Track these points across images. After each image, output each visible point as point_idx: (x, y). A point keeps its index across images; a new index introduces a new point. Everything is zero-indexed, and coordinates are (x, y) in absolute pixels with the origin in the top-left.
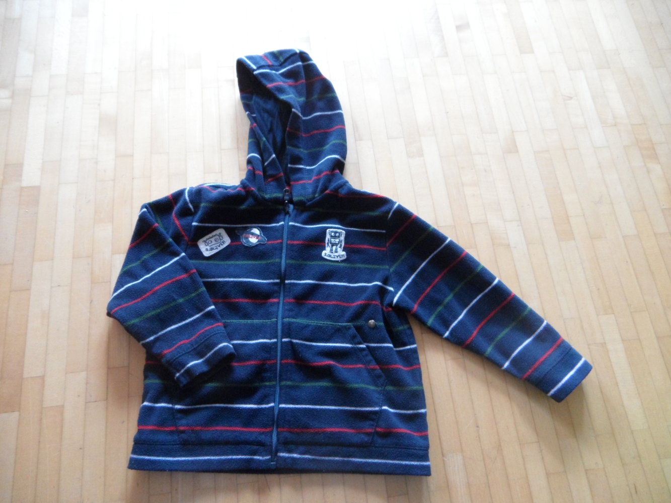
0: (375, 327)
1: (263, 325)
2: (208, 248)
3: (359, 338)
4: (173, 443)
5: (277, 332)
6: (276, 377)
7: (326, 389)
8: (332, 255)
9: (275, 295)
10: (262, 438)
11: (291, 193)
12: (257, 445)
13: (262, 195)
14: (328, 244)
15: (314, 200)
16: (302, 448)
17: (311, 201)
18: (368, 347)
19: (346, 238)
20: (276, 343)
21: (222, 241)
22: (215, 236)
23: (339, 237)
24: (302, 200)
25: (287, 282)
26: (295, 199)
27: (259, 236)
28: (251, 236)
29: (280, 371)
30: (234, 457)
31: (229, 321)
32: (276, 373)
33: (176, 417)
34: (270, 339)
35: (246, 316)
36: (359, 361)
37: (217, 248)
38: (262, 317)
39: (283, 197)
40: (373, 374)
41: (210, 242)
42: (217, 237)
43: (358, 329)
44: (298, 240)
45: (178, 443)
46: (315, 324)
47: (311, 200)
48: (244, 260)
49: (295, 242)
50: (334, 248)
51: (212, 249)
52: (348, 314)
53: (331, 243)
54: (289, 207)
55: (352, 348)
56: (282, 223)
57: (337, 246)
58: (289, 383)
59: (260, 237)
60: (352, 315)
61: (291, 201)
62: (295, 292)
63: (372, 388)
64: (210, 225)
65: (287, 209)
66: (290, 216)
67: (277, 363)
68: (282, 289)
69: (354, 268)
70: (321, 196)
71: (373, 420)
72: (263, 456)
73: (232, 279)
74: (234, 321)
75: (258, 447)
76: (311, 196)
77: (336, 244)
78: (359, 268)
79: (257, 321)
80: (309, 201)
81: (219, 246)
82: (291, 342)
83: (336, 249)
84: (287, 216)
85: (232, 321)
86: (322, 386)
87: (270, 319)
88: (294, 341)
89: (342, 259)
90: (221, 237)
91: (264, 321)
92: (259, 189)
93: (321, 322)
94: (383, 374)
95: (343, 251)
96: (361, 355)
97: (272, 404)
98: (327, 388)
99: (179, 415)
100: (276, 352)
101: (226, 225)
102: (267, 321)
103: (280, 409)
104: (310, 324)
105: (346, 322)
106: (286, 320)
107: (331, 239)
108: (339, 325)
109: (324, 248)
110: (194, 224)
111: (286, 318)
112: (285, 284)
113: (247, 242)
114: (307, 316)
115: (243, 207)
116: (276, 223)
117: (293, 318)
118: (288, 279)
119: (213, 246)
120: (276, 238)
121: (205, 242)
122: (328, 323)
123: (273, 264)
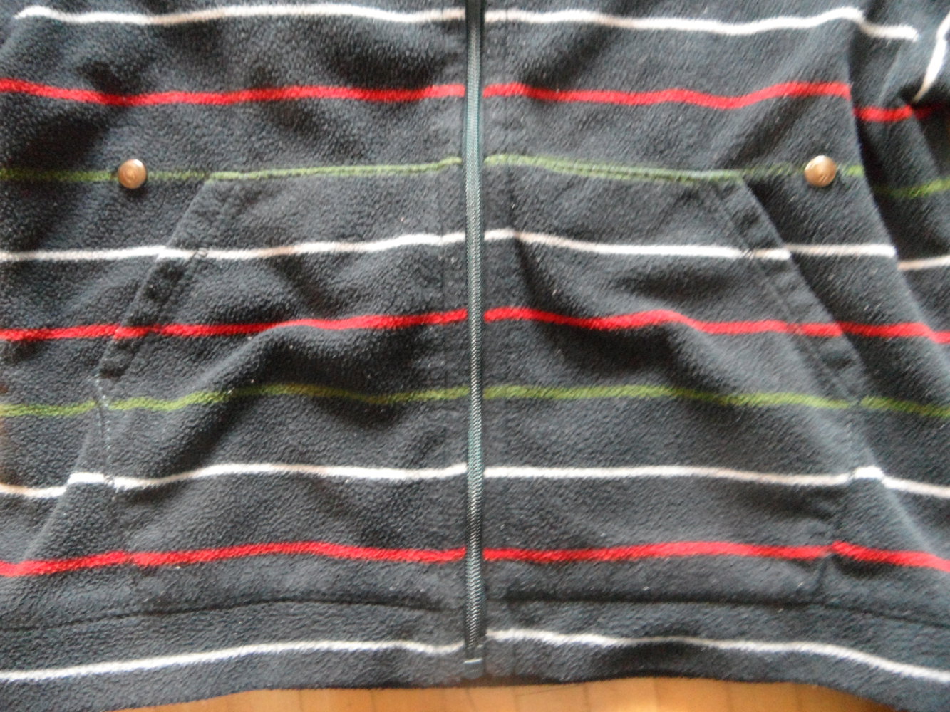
0: (835, 185)
1: (412, 184)
3: (766, 227)
4: (118, 611)
5: (462, 205)
6: (468, 372)
7: (648, 409)
9: (450, 70)
10: (429, 583)
12: (412, 608)
16: (573, 611)
18: (797, 258)
20: (461, 248)
25: (491, 16)
29: (482, 352)
30: (338, 645)
31: (283, 172)
32: (468, 356)
33: (123, 519)
34: (441, 232)
35: (346, 150)
36: (764, 305)
38: (405, 154)
40: (816, 356)
43: (762, 190)
45: (136, 609)
46: (603, 176)
52: (727, 137)
55: (741, 262)
58: (515, 391)
60: (742, 140)
62: (524, 54)
63: (815, 402)
67: (467, 320)
68: (474, 43)
71: (824, 516)
72: (437, 643)
74: (302, 171)
75: (417, 613)
79: (387, 167)
82: (518, 244)
85: (294, 171)
86: (635, 400)
87: (437, 161)
88: (530, 238)
91: (414, 168)
93: (624, 169)
94: (855, 356)
96: (772, 288)
97: (458, 469)
98: (654, 404)
99: (135, 512)
100: (465, 279)
102: (423, 167)
103: (486, 483)
104: (583, 174)
105: (717, 168)
106: (494, 161)
108: (689, 179)
111: (495, 153)
112: (483, 26)
114: (571, 145)
117: (523, 153)
118: (496, 8)
122: (652, 172)
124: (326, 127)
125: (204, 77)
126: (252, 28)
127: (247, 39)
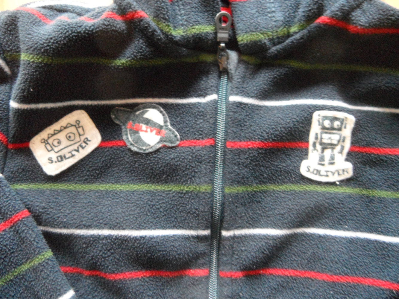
2: (54, 156)
8: (323, 169)
9: (201, 261)
11: (233, 25)
13: (166, 29)
14: (314, 145)
15: (288, 41)
17: (280, 43)
19: (355, 132)
21: (83, 138)
22: (66, 128)
23: (340, 129)
24: (260, 41)
25: (225, 233)
26: (243, 38)
27: (161, 127)
28: (144, 127)
37: (73, 156)
39: (216, 33)
41: (56, 143)
42: (73, 129)
44: (250, 139)
47: (280, 40)
48: (132, 181)
49: (243, 144)
50: (328, 153)
51: (62, 158)
53: (321, 144)
54: (228, 58)
56: (214, 97)
57: (333, 149)
59: (164, 131)
61: (232, 44)
62: (243, 255)
64: (49, 105)
65: (223, 63)
66: (230, 79)
68: (215, 248)
69: (368, 197)
70: (305, 31)
73: (106, 232)
76: (282, 31)
77: (332, 144)
78: (381, 200)
80: (274, 44)
81: (77, 151)
83: (332, 158)
84: (224, 79)
89: (343, 177)
90: (80, 130)
92: (159, 15)
95: (347, 160)
101: (89, 103)
107: (321, 133)
109: (305, 154)
110: (14, 104)
112: (220, 238)
113: (137, 143)
115: (122, 61)
116: (199, 96)
118: (228, 229)
119: (65, 152)
120: (202, 134)
121: (45, 142)
123: (196, 196)
124: (130, 296)
125: (63, 258)
126: (90, 242)
127: (87, 247)
